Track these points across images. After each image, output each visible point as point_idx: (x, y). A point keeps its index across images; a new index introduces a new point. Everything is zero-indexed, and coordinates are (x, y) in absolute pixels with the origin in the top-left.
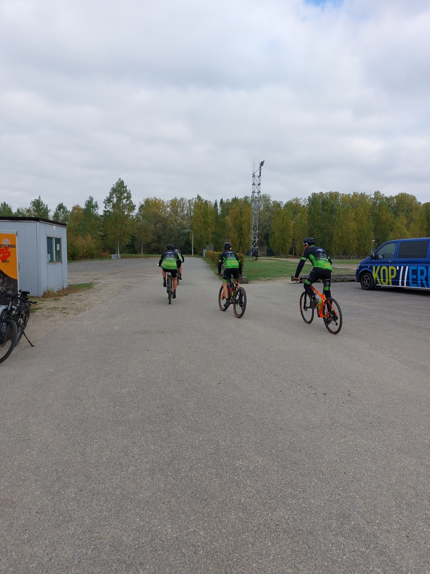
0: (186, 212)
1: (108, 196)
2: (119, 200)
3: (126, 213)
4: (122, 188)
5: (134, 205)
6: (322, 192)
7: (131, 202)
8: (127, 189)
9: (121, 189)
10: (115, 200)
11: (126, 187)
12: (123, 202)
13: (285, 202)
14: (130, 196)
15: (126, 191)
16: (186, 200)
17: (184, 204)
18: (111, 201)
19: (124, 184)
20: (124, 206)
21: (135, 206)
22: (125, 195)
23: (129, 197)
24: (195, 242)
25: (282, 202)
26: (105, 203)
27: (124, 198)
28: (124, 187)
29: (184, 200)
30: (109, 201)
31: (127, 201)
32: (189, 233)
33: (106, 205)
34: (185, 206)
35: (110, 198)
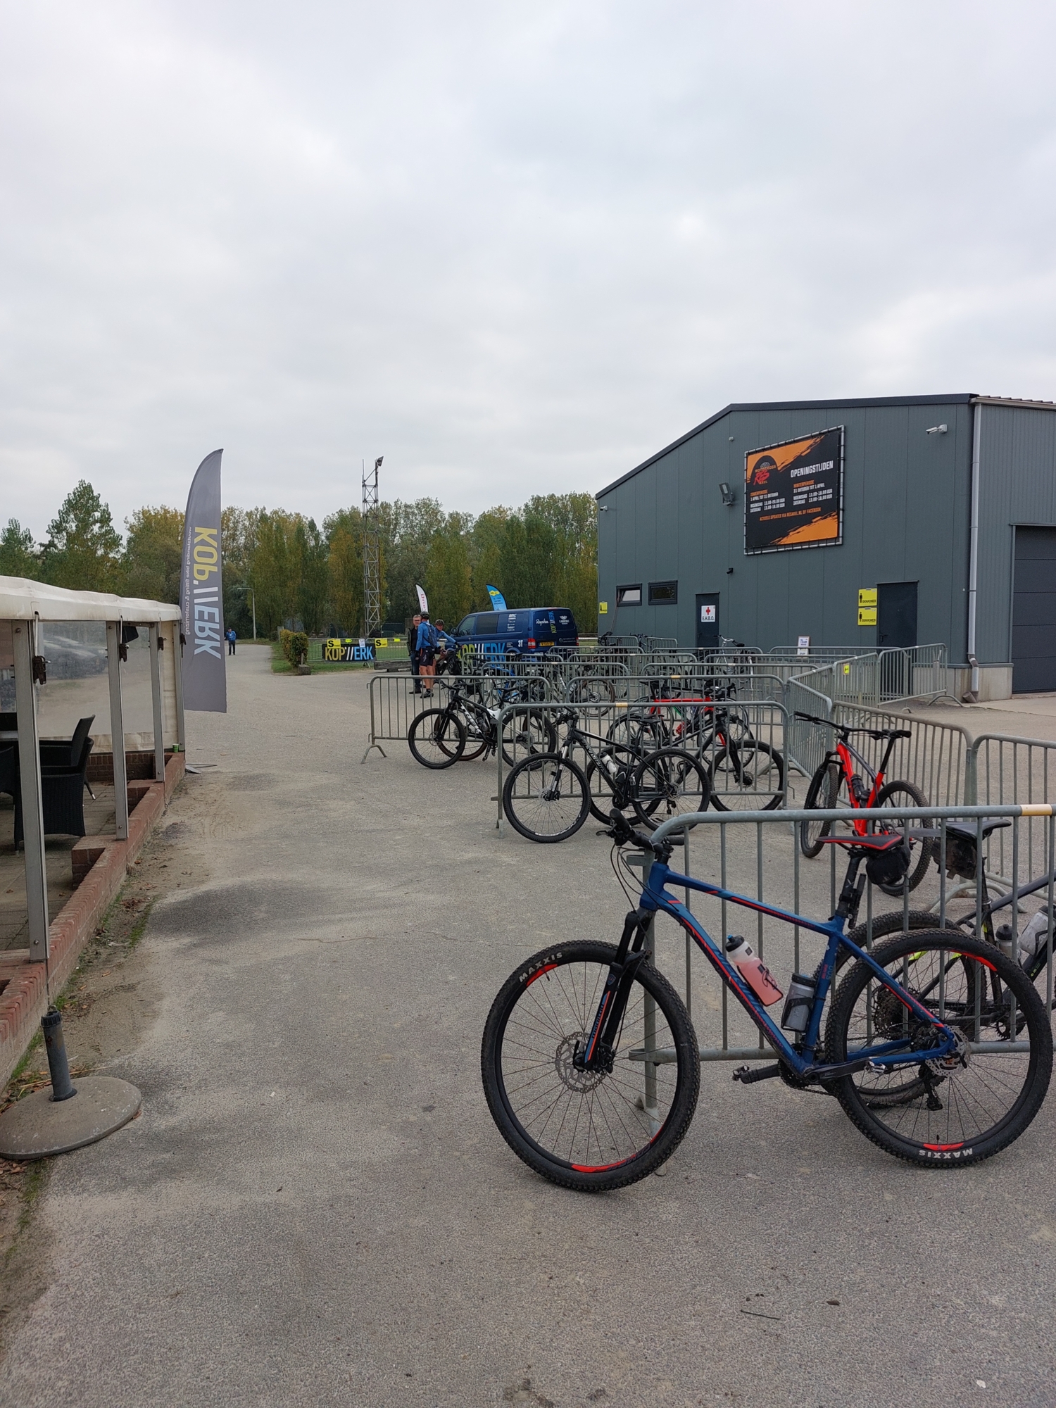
0: (242, 540)
1: (57, 518)
2: (84, 525)
3: (100, 552)
4: (88, 500)
5: (118, 537)
6: (553, 495)
7: (112, 530)
8: (100, 503)
9: (88, 502)
10: (72, 526)
11: (98, 498)
12: (92, 530)
13: (476, 517)
14: (109, 518)
15: (98, 506)
16: (241, 513)
17: (238, 522)
18: (65, 529)
19: (92, 492)
20: (96, 539)
21: (120, 538)
22: (97, 515)
23: (105, 519)
24: (260, 613)
25: (470, 516)
26: (52, 534)
27: (96, 521)
28: (93, 498)
29: (237, 512)
30: (58, 527)
31: (101, 527)
32: (245, 592)
33: (53, 537)
34: (240, 526)
35: (61, 522)
